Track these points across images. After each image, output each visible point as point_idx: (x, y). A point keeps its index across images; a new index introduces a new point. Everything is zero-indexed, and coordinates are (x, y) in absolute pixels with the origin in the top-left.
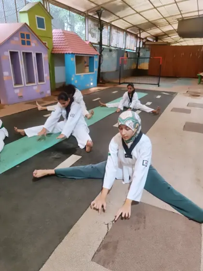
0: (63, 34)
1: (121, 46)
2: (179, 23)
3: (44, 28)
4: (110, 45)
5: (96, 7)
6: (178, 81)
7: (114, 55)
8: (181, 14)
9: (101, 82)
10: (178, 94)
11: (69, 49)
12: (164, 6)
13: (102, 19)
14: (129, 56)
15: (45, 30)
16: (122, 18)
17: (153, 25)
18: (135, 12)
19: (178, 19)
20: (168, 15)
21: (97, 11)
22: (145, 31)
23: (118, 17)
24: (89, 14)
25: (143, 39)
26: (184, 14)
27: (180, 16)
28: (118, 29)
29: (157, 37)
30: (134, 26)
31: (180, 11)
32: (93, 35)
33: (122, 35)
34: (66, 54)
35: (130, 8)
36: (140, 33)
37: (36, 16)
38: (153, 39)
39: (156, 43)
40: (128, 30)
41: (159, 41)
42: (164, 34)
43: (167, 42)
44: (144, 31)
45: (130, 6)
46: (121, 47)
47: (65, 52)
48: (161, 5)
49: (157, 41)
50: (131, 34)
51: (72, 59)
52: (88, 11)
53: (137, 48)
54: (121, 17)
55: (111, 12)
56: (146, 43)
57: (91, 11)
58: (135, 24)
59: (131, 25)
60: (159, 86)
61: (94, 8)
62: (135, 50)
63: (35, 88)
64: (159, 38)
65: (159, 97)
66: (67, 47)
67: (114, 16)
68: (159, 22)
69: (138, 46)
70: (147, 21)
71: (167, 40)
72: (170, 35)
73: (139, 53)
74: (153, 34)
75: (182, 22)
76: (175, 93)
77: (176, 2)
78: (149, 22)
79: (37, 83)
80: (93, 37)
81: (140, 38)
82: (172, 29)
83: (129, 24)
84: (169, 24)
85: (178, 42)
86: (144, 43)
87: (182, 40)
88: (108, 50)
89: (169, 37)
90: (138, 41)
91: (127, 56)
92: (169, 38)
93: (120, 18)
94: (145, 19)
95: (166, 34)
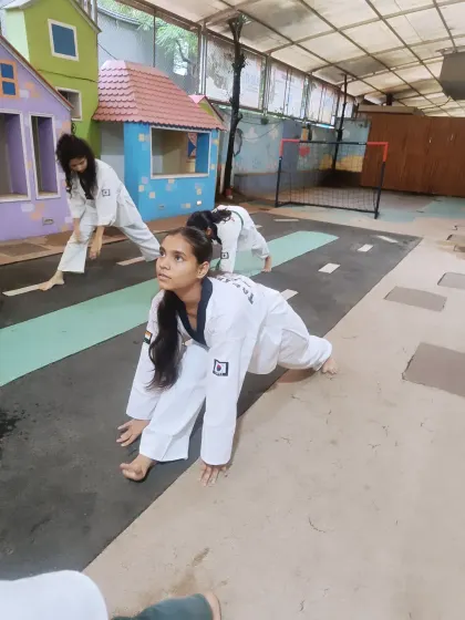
0: (126, 73)
1: (294, 110)
2: (444, 61)
3: (73, 54)
4: (264, 109)
5: (226, 11)
6: (433, 205)
7: (275, 132)
8: (451, 38)
9: (231, 197)
10: (422, 243)
11: (135, 112)
12: (405, 13)
13: (242, 41)
14: (314, 138)
15: (76, 59)
16: (297, 44)
17: (379, 64)
18: (330, 29)
19: (443, 51)
20: (418, 40)
21: (230, 22)
22: (361, 79)
23: (289, 39)
24: (212, 28)
25: (353, 98)
26: (457, 37)
27: (448, 44)
28: (290, 69)
29: (390, 96)
30: (331, 64)
31: (448, 30)
32: (220, 83)
33: (298, 84)
34: (127, 122)
35: (315, 16)
36: (346, 84)
37: (51, 22)
38: (381, 99)
39: (389, 109)
40: (315, 74)
41: (395, 104)
42: (407, 87)
43: (416, 109)
44: (355, 78)
45: (316, 12)
46: (295, 116)
47: (124, 119)
48: (398, 11)
49: (389, 103)
50: (324, 84)
51: (142, 137)
52: (206, 20)
53: (337, 119)
54: (294, 40)
55: (267, 26)
56: (361, 108)
57: (214, 20)
58: (331, 60)
59: (324, 63)
60: (376, 218)
61: (221, 12)
62: (333, 123)
63: (27, 208)
64: (395, 97)
65: (366, 248)
66: (132, 105)
67: (276, 36)
68: (395, 56)
69: (340, 115)
70: (364, 54)
71: (418, 103)
72: (422, 92)
73: (340, 132)
74: (379, 88)
75: (453, 58)
76: (413, 239)
77: (436, 5)
78: (369, 54)
79: (33, 195)
80: (219, 86)
81: (346, 94)
82: (428, 76)
83: (318, 59)
84: (421, 62)
85: (445, 111)
86: (355, 109)
87: (453, 104)
88: (259, 121)
89: (421, 95)
90: (342, 102)
91: (310, 136)
92: (422, 98)
93: (293, 43)
94: (356, 48)
95: (413, 88)
